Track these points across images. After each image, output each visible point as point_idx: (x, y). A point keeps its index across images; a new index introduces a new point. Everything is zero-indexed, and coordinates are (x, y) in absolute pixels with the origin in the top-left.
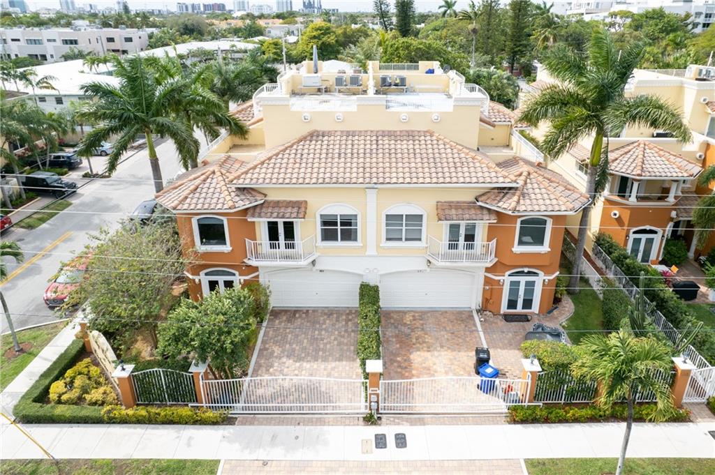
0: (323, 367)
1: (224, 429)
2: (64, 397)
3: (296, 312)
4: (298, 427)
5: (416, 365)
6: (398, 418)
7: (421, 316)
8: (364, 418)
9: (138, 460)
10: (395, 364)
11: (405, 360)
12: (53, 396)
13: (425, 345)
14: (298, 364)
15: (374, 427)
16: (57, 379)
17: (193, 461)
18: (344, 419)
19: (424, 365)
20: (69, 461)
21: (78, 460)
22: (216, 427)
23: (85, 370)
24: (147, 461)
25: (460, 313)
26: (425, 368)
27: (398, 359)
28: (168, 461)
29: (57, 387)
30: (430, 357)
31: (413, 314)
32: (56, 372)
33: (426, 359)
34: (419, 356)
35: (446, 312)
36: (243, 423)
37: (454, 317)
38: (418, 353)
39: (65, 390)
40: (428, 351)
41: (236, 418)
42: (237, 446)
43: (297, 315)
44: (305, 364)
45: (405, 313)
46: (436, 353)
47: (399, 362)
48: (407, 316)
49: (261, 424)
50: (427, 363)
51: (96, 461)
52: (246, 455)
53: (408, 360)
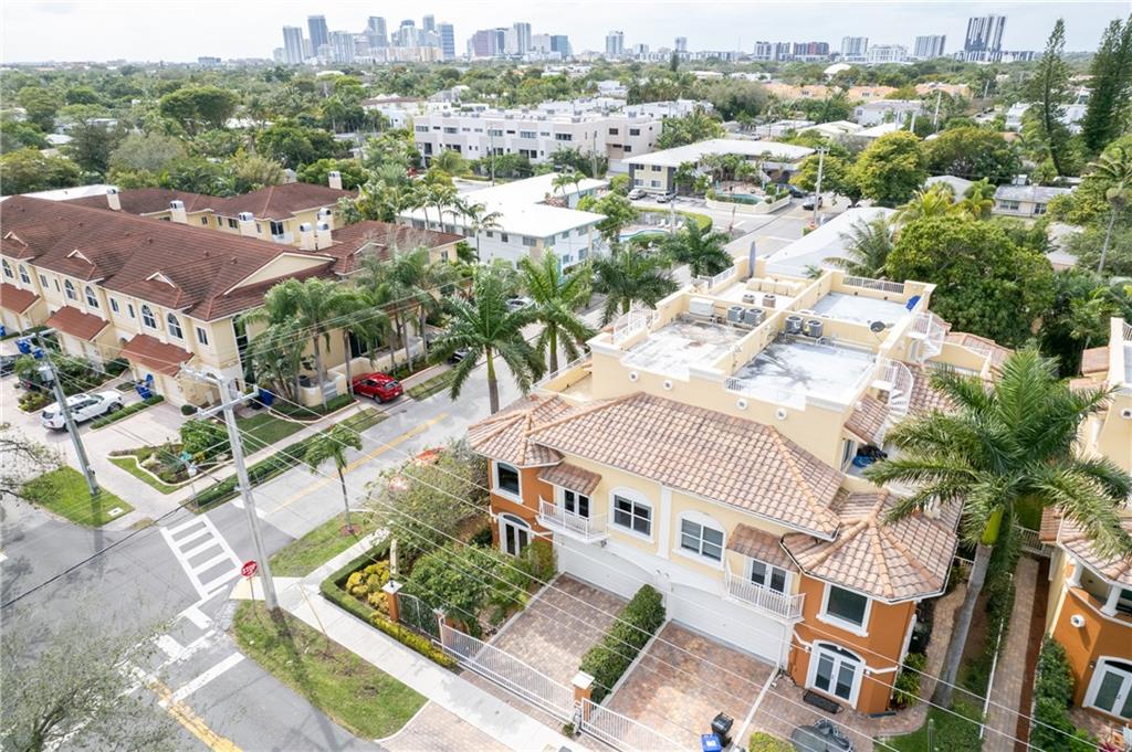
0: (566, 658)
1: (448, 675)
2: (355, 589)
3: (584, 587)
4: (505, 704)
5: (658, 701)
6: (596, 743)
7: (708, 648)
8: (566, 726)
9: (376, 668)
10: (637, 689)
11: (650, 690)
12: (349, 585)
13: (685, 683)
14: (546, 644)
15: (567, 739)
16: (357, 570)
17: (410, 689)
18: (547, 718)
19: (665, 704)
20: (336, 644)
21: (341, 646)
22: (443, 669)
23: (380, 571)
24: (381, 672)
25: (759, 664)
26: (662, 707)
27: (645, 685)
28: (395, 680)
29: (355, 578)
30: (678, 699)
31: (703, 641)
32: (360, 564)
33: (674, 699)
34: (669, 692)
35: (742, 656)
36: (465, 678)
37: (746, 666)
38: (671, 688)
39: (358, 583)
40: (683, 692)
41: (463, 670)
42: (447, 695)
43: (582, 592)
44: (552, 647)
45: (694, 636)
46: (689, 698)
47: (643, 688)
48: (694, 642)
49: (478, 685)
50: (671, 704)
51: (351, 653)
52: (449, 707)
53: (653, 691)
